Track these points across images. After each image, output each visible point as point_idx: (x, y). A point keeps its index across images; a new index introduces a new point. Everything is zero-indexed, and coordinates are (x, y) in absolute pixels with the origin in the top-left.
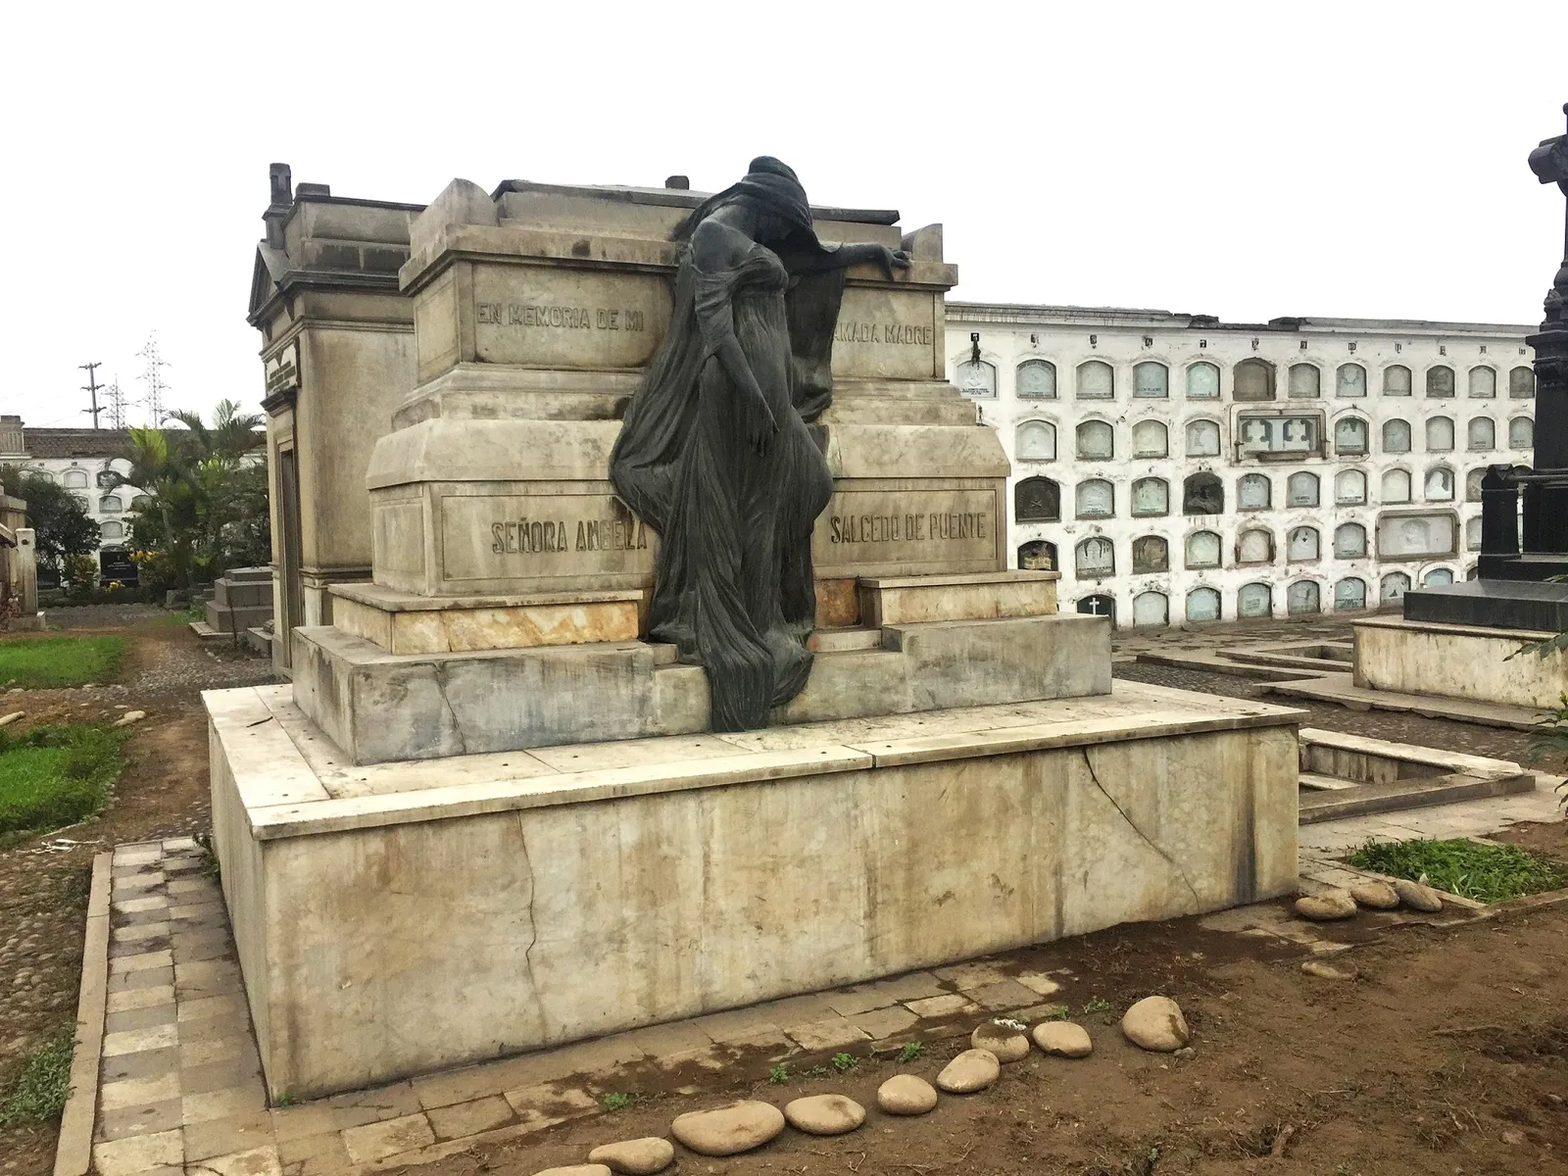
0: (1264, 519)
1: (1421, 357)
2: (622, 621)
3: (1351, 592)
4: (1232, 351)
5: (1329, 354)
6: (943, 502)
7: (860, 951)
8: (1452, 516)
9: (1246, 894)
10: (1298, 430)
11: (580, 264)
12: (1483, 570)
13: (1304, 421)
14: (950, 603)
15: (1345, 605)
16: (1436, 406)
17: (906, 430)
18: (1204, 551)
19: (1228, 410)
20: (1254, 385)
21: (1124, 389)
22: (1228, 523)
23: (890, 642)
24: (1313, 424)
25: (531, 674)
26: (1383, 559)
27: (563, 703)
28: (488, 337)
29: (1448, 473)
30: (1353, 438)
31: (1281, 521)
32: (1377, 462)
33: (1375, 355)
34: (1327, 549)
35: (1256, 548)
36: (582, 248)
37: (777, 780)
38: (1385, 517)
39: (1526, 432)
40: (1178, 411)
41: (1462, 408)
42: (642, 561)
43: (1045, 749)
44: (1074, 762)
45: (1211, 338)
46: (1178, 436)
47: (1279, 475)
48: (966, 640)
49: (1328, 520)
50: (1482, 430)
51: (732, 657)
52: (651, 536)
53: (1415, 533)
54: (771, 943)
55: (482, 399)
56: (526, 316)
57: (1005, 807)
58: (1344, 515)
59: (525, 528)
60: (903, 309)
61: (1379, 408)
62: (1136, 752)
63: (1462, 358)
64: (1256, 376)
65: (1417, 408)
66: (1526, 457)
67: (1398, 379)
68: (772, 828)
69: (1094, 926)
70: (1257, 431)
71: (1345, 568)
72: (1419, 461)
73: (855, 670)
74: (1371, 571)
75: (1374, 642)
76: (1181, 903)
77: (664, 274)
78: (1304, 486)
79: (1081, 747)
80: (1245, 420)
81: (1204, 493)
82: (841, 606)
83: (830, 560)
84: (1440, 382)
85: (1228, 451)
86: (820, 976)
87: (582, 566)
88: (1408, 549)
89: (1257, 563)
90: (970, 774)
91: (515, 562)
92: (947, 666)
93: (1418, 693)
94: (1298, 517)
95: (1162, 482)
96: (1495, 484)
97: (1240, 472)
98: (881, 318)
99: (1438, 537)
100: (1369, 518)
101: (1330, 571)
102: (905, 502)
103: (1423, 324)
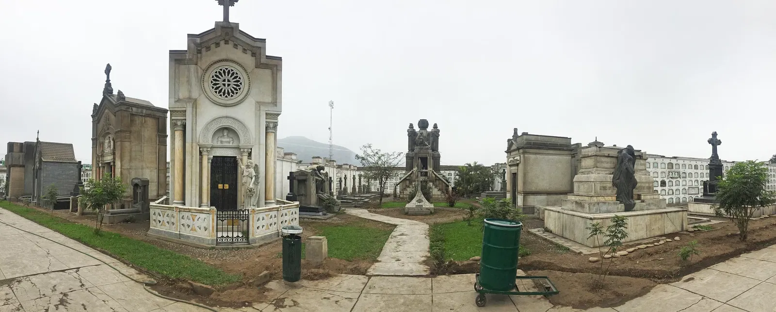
0: (672, 188)
1: (693, 163)
2: (614, 198)
3: (684, 199)
4: (667, 161)
5: (681, 162)
6: (647, 185)
7: (645, 235)
8: (698, 188)
9: (682, 230)
10: (676, 174)
11: (608, 156)
12: (704, 195)
13: (677, 172)
14: (649, 197)
15: (683, 201)
16: (696, 171)
17: (643, 176)
18: (663, 193)
19: (667, 170)
20: (670, 167)
21: (651, 166)
22: (667, 188)
23: (643, 201)
24: (679, 173)
25: (607, 204)
26: (689, 194)
27: (610, 207)
28: (598, 165)
29: (697, 181)
30: (684, 175)
31: (674, 188)
32: (688, 179)
33: (687, 163)
34: (681, 193)
35: (671, 192)
36: (609, 155)
37: (638, 215)
38: (689, 188)
39: (708, 175)
40: (659, 170)
41: (699, 171)
42: (615, 192)
43: (663, 213)
44: (666, 214)
45: (664, 159)
46: (659, 174)
47: (674, 181)
48: (651, 202)
49: (681, 188)
50: (702, 174)
51: (627, 203)
52: (616, 189)
53: (693, 190)
54: (637, 234)
55: (598, 172)
56: (602, 162)
57: (659, 219)
58: (683, 187)
59: (603, 187)
60: (642, 162)
61: (688, 171)
62: (672, 213)
63: (699, 163)
64: (671, 165)
65: (693, 171)
66: (708, 179)
67: (690, 166)
68: (637, 221)
69: (668, 233)
70: (671, 174)
71: (683, 196)
72: (693, 179)
73: (640, 205)
74: (687, 196)
75: (690, 205)
76: (676, 231)
77: (617, 157)
78: (678, 182)
79: (666, 213)
80: (669, 172)
81: (663, 183)
82: (636, 197)
83: (635, 192)
84: (696, 167)
85: (667, 177)
86: (642, 238)
87: (609, 192)
88: (692, 193)
89: (671, 195)
90: (656, 215)
91: (602, 191)
92: (649, 204)
93: (696, 212)
94: (677, 187)
95: (657, 181)
96: (705, 183)
97: (668, 180)
98: (639, 163)
99: (696, 191)
100: (687, 188)
101: (681, 196)
102: (643, 185)
103: (693, 158)
